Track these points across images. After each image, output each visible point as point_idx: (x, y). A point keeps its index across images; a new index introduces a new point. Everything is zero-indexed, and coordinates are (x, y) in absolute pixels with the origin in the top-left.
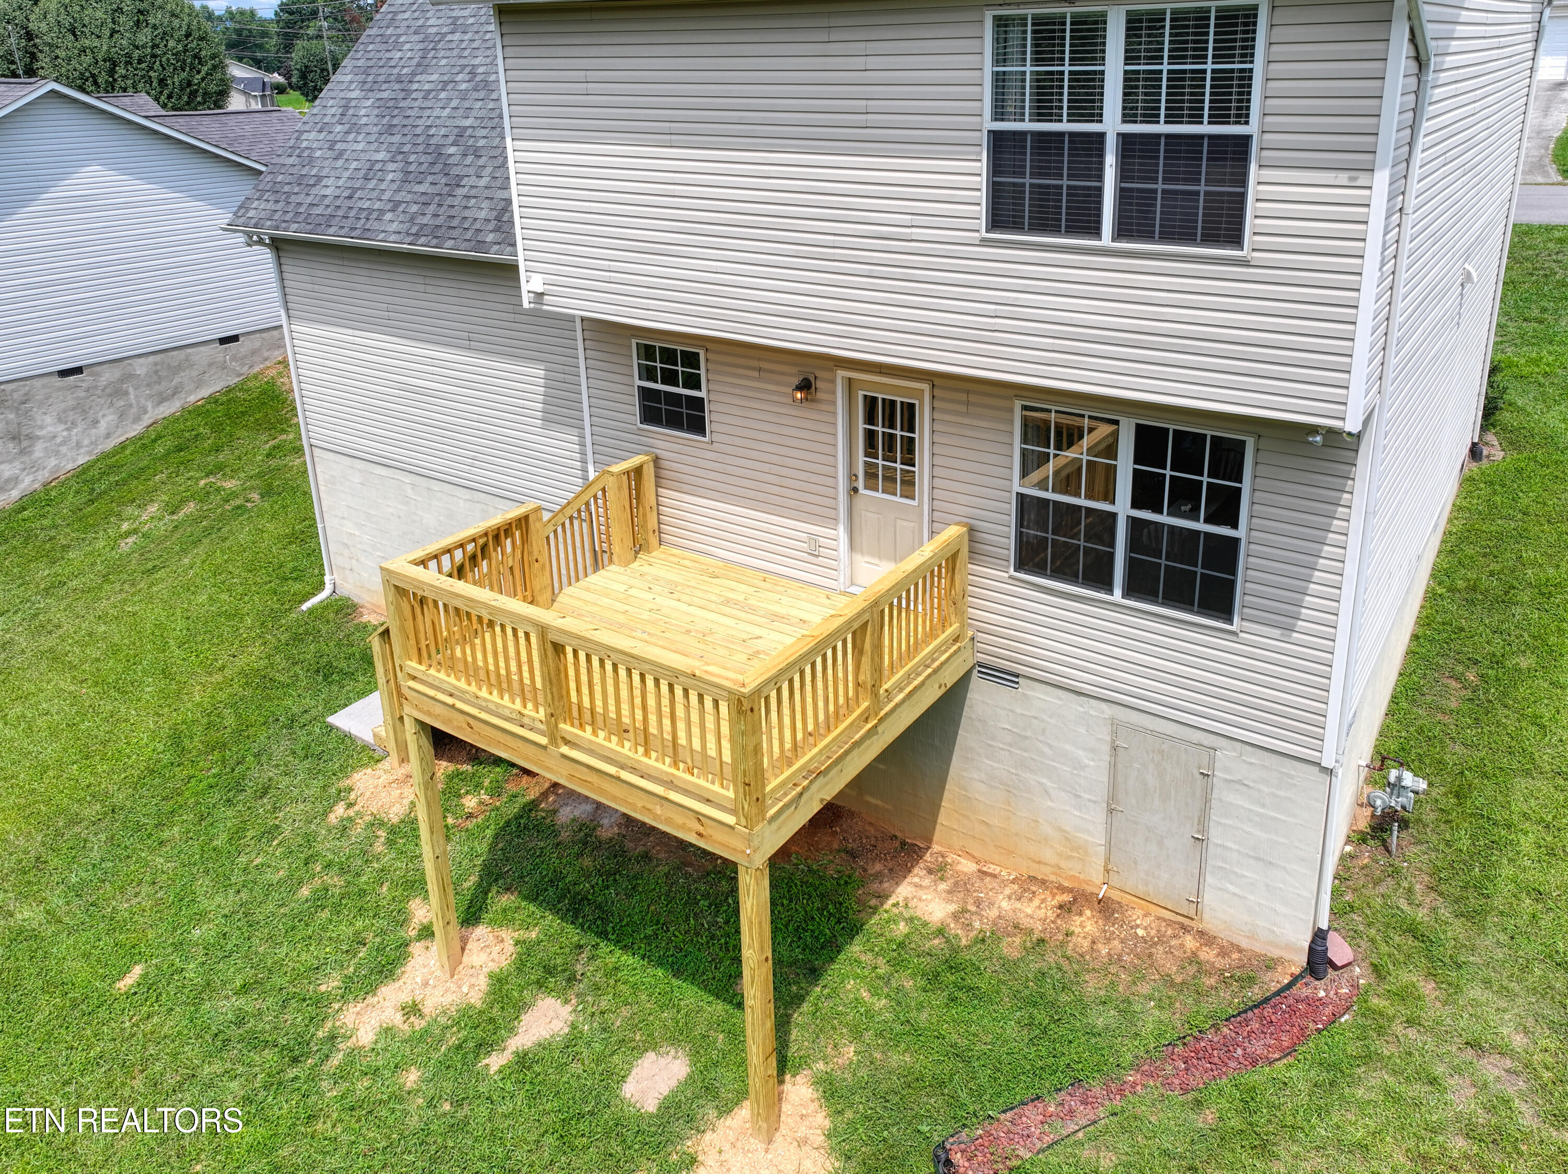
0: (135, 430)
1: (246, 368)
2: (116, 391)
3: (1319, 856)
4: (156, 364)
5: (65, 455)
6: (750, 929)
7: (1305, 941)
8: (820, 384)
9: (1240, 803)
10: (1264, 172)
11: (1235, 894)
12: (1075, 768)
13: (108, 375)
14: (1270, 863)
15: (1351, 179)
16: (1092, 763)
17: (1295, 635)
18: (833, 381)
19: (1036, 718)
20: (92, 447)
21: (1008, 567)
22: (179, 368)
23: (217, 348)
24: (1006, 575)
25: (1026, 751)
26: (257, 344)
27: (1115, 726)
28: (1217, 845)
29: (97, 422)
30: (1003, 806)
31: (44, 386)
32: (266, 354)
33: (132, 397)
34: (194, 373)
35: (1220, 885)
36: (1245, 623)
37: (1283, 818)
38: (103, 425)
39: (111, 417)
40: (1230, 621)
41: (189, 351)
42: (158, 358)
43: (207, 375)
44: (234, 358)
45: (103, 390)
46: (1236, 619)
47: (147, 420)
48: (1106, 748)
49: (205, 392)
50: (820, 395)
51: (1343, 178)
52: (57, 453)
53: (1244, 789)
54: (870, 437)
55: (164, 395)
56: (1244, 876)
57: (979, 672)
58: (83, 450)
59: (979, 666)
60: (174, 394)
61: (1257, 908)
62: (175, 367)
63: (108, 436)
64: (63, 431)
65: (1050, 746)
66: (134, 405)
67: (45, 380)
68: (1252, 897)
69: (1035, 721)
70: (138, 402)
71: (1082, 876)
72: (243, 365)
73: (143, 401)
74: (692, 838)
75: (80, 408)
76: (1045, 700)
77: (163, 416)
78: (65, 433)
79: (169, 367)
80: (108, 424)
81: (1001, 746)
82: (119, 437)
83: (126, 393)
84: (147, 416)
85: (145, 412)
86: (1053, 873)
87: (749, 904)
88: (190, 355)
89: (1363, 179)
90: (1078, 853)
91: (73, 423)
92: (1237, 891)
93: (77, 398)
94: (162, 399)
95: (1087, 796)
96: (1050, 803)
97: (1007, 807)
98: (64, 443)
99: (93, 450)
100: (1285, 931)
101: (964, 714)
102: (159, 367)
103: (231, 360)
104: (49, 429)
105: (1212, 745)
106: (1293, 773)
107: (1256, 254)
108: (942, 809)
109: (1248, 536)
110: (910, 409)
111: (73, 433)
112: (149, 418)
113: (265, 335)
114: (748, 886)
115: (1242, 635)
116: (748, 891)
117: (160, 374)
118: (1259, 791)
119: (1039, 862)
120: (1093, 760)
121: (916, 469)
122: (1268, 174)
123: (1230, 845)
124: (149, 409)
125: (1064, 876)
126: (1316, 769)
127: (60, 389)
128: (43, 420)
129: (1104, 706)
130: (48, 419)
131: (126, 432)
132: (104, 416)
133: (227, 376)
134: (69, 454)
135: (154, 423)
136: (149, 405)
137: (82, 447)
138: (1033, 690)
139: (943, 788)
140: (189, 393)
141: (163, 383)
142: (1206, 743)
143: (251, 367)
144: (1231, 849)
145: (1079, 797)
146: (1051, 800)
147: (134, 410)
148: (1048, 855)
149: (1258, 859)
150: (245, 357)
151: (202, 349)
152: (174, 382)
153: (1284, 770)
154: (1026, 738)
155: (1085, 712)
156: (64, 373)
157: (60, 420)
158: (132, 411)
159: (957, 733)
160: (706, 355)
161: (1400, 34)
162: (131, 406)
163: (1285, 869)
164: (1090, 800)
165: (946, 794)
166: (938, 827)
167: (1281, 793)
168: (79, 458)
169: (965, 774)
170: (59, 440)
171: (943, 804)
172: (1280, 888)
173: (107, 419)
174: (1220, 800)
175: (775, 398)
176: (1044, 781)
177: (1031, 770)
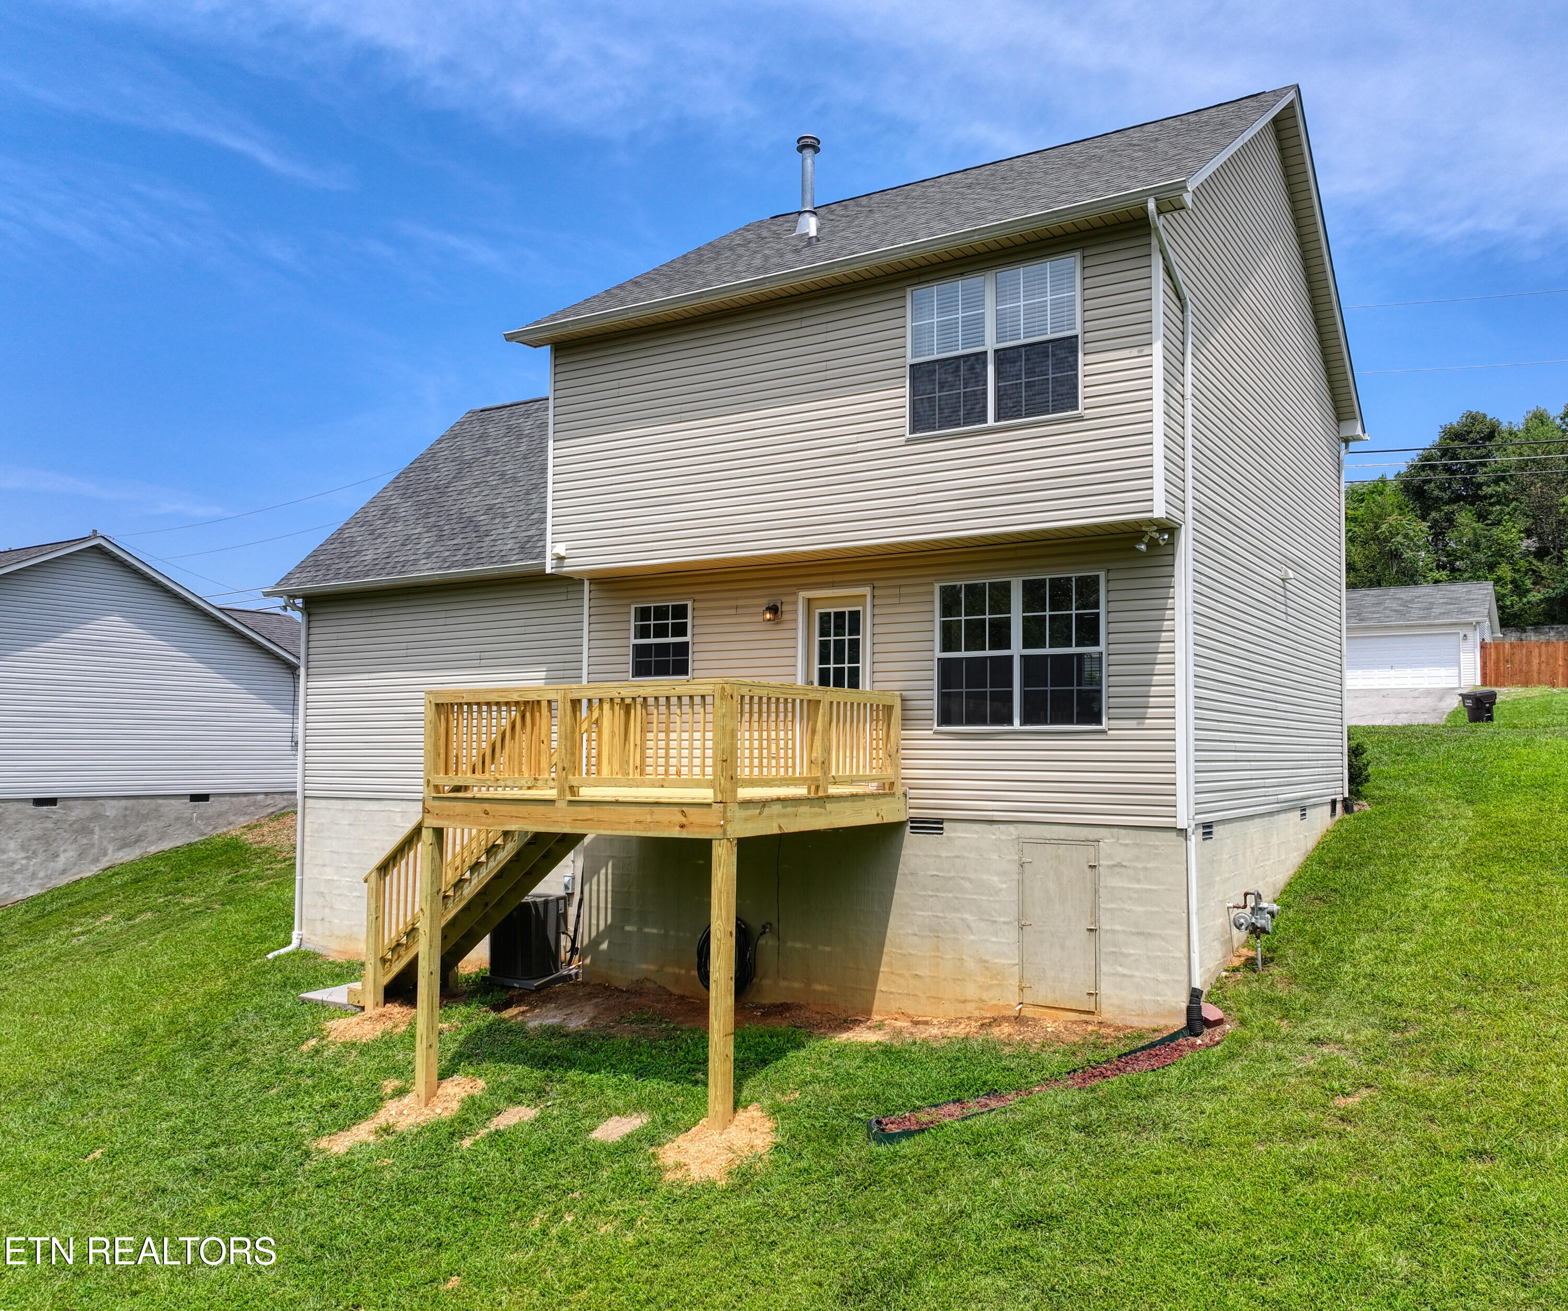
0: (90, 871)
1: (210, 828)
2: (83, 829)
3: (1185, 915)
4: (126, 809)
5: (18, 884)
6: (720, 899)
7: (1182, 1002)
8: (785, 608)
9: (1121, 884)
10: (1087, 357)
11: (1124, 975)
12: (992, 896)
13: (79, 812)
14: (1149, 934)
15: (1139, 351)
16: (1004, 886)
17: (1147, 721)
18: (796, 603)
19: (958, 857)
20: (46, 880)
21: (932, 725)
22: (145, 817)
23: (186, 803)
24: (931, 732)
25: (950, 892)
26: (225, 807)
27: (1022, 842)
28: (1107, 931)
29: (57, 856)
30: (933, 954)
31: (17, 811)
32: (232, 818)
33: (96, 837)
34: (161, 824)
35: (1112, 971)
36: (1111, 722)
37: (1153, 887)
38: (62, 859)
39: (71, 854)
40: (1099, 722)
41: (160, 801)
42: (130, 803)
43: (171, 828)
44: (200, 817)
45: (71, 825)
46: (1104, 719)
47: (105, 863)
48: (1015, 867)
49: (166, 845)
50: (786, 617)
51: (1134, 352)
52: (11, 880)
53: (1123, 870)
54: (824, 645)
55: (127, 842)
56: (1130, 955)
57: (912, 828)
58: (36, 882)
59: (912, 822)
60: (136, 842)
61: (1143, 983)
62: (143, 815)
63: (64, 872)
64: (23, 858)
65: (970, 880)
66: (96, 846)
67: (19, 806)
68: (1138, 974)
69: (957, 860)
70: (101, 843)
71: (1001, 1003)
72: (207, 825)
73: (105, 843)
74: (676, 833)
75: (45, 839)
76: (964, 838)
77: (121, 861)
78: (24, 862)
79: (138, 814)
80: (67, 859)
81: (930, 893)
82: (75, 874)
83: (92, 832)
84: (107, 858)
85: (105, 854)
86: (977, 1008)
87: (719, 875)
88: (160, 805)
89: (1146, 351)
90: (998, 980)
91: (35, 853)
92: (1126, 971)
93: (45, 829)
94: (124, 844)
95: (1002, 919)
96: (972, 937)
97: (937, 954)
98: (20, 871)
99: (46, 883)
100: (1166, 998)
101: (899, 872)
102: (128, 812)
103: (197, 819)
104: (11, 854)
105: (1096, 837)
106: (1157, 843)
107: (1087, 411)
108: (881, 975)
109: (1107, 649)
110: (855, 616)
111: (32, 863)
112: (108, 861)
113: (234, 799)
114: (720, 857)
115: (1110, 732)
116: (720, 862)
117: (128, 819)
118: (1135, 868)
119: (964, 1002)
120: (1005, 882)
121: (860, 665)
122: (1091, 358)
123: (1117, 927)
124: (110, 852)
125: (986, 1007)
126: (1173, 835)
127: (31, 816)
128: (7, 844)
129: (1011, 828)
130: (12, 845)
131: (82, 872)
132: (65, 851)
133: (191, 833)
134: (22, 883)
135: (111, 867)
136: (111, 848)
137: (37, 879)
138: (955, 831)
139: (882, 952)
140: (152, 843)
141: (129, 829)
142: (1091, 837)
143: (215, 828)
144: (1118, 931)
145: (995, 922)
146: (973, 933)
147: (95, 850)
148: (971, 991)
149: (1140, 934)
150: (211, 817)
151: (173, 802)
152: (139, 830)
153: (1151, 843)
154: (950, 878)
155: (996, 839)
156: (39, 802)
157: (23, 848)
158: (93, 851)
159: (893, 893)
160: (693, 605)
161: (1157, 263)
162: (93, 846)
163: (1160, 936)
164: (1005, 923)
165: (885, 959)
166: (878, 995)
167: (1150, 865)
168: (31, 889)
169: (900, 932)
170: (16, 867)
171: (882, 969)
172: (1159, 957)
173: (66, 854)
174: (1106, 887)
175: (749, 628)
176: (967, 916)
177: (957, 910)
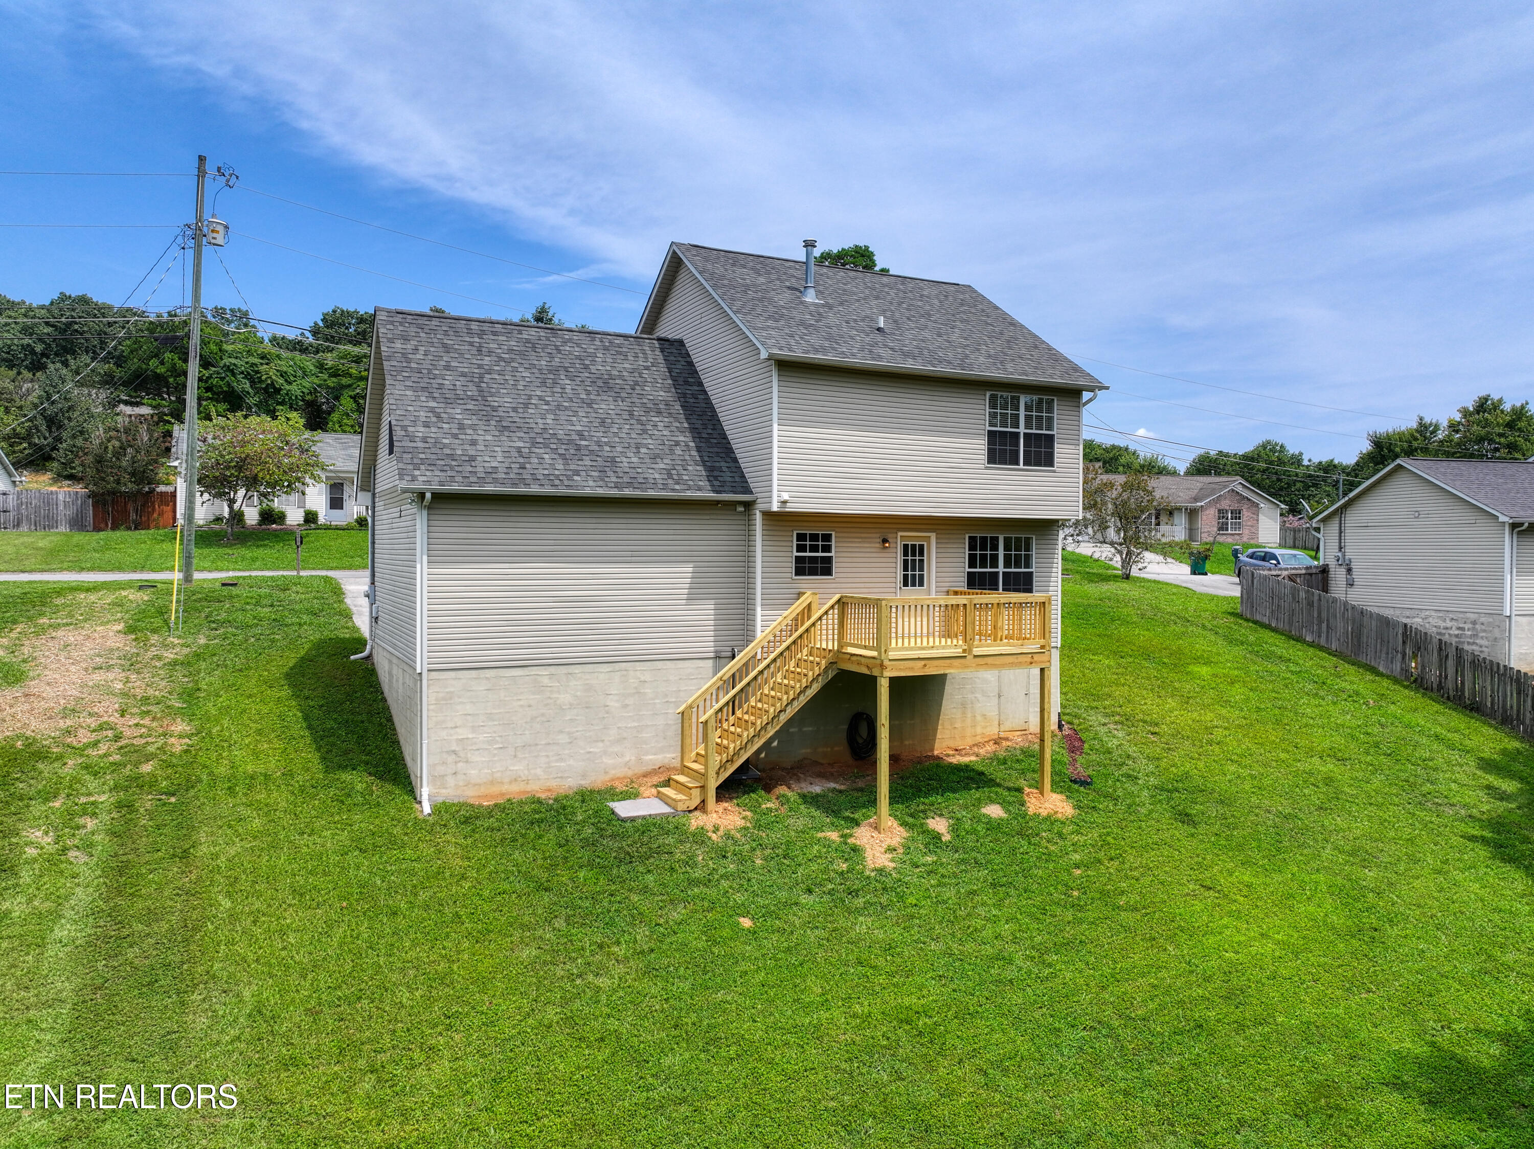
8: (891, 540)
10: (1058, 445)
12: (988, 684)
16: (993, 679)
18: (896, 538)
25: (970, 685)
28: (1032, 694)
50: (891, 545)
51: (1073, 447)
54: (906, 562)
65: (979, 678)
71: (990, 734)
81: (961, 687)
86: (981, 738)
89: (1077, 447)
90: (990, 723)
95: (992, 695)
107: (1057, 469)
109: (1035, 570)
110: (923, 547)
119: (976, 736)
121: (925, 574)
125: (985, 736)
139: (939, 719)
145: (989, 696)
146: (980, 703)
148: (979, 730)
159: (945, 689)
160: (835, 534)
165: (940, 722)
166: (937, 741)
171: (939, 728)
175: (868, 550)
176: (977, 695)
177: (973, 693)
